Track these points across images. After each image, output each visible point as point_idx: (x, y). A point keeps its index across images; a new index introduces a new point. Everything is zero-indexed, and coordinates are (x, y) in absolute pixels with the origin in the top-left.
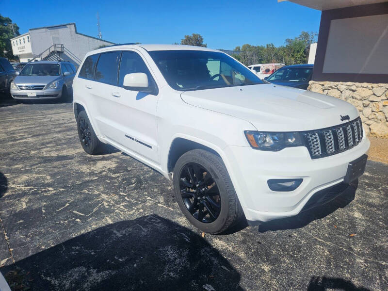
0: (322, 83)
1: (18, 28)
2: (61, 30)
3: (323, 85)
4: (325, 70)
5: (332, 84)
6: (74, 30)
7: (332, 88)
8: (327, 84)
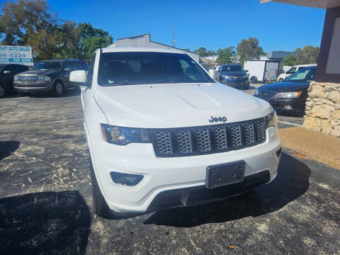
0: (323, 84)
1: (112, 39)
2: (139, 39)
3: (324, 86)
4: (329, 70)
5: (334, 85)
6: (148, 38)
7: (334, 90)
8: (329, 85)
